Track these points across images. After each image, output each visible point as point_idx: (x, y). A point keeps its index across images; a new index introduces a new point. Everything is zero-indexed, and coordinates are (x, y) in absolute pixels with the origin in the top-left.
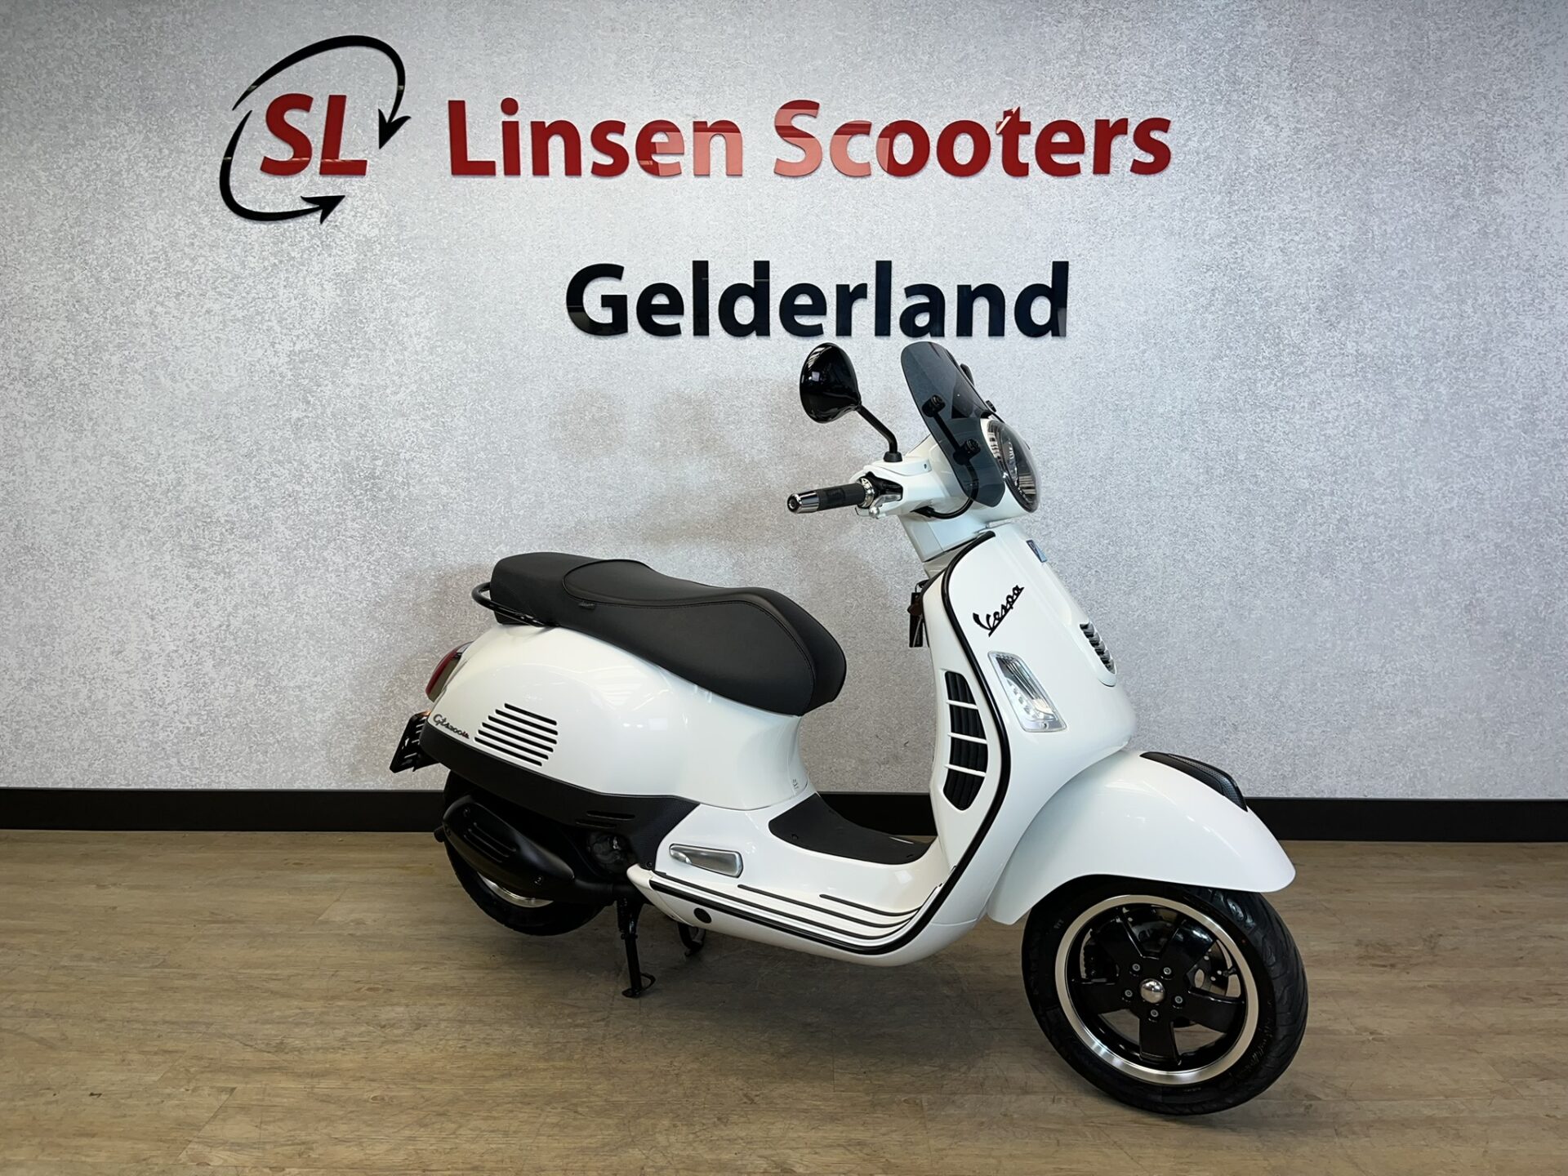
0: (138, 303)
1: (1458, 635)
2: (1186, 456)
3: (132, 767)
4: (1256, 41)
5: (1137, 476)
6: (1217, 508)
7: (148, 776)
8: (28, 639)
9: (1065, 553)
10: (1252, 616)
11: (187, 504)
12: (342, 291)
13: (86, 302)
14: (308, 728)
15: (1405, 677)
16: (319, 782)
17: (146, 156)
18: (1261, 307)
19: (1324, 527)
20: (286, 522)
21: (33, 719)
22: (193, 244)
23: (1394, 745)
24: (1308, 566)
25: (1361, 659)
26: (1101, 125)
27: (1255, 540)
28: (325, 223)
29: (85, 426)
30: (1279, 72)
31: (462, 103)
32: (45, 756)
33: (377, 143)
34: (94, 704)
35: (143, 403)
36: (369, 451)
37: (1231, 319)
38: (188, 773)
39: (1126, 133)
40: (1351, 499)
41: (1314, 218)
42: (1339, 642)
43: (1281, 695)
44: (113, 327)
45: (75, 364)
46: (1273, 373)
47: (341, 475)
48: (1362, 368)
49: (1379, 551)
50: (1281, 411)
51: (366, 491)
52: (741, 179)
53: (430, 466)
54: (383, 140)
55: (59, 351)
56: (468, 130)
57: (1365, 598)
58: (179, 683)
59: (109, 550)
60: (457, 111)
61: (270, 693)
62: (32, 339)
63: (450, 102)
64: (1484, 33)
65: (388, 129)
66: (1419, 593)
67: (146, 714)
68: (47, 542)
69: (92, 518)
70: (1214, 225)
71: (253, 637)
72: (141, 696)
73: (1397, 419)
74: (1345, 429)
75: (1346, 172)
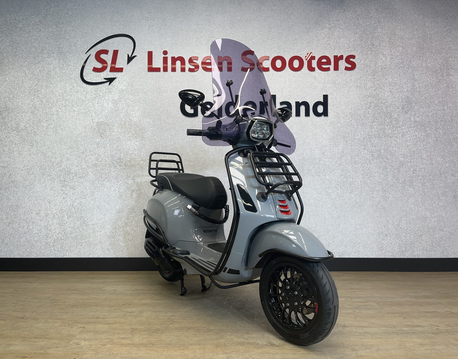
0: (53, 108)
1: (452, 206)
2: (366, 151)
3: (39, 251)
4: (378, 34)
5: (351, 157)
6: (375, 166)
7: (44, 253)
8: (10, 210)
9: (331, 181)
10: (389, 200)
11: (63, 167)
12: (114, 104)
13: (37, 108)
14: (96, 237)
15: (438, 219)
16: (98, 255)
17: (59, 67)
18: (385, 108)
19: (409, 173)
20: (93, 173)
21: (9, 235)
22: (71, 91)
23: (436, 240)
24: (405, 184)
25: (424, 213)
26: (335, 57)
27: (388, 176)
28: (110, 85)
29: (34, 144)
30: (385, 42)
31: (152, 52)
32: (12, 247)
33: (127, 63)
34: (29, 230)
35: (52, 137)
36: (119, 151)
37: (376, 111)
38: (57, 252)
39: (342, 59)
40: (417, 164)
41: (399, 82)
42: (416, 208)
43: (400, 225)
44: (45, 115)
45: (32, 126)
46: (390, 127)
47: (110, 158)
48: (416, 125)
49: (426, 179)
50: (393, 138)
51: (118, 163)
52: (232, 72)
53: (138, 155)
54: (129, 61)
55: (28, 122)
56: (153, 59)
57: (423, 194)
58: (56, 223)
59: (38, 181)
60: (150, 54)
61: (84, 226)
62: (20, 118)
63: (148, 52)
64: (442, 32)
65: (130, 59)
66: (440, 193)
67: (45, 233)
68: (19, 180)
69: (34, 172)
70: (370, 84)
71: (80, 208)
72: (44, 228)
73: (428, 140)
74: (413, 143)
75: (407, 70)
